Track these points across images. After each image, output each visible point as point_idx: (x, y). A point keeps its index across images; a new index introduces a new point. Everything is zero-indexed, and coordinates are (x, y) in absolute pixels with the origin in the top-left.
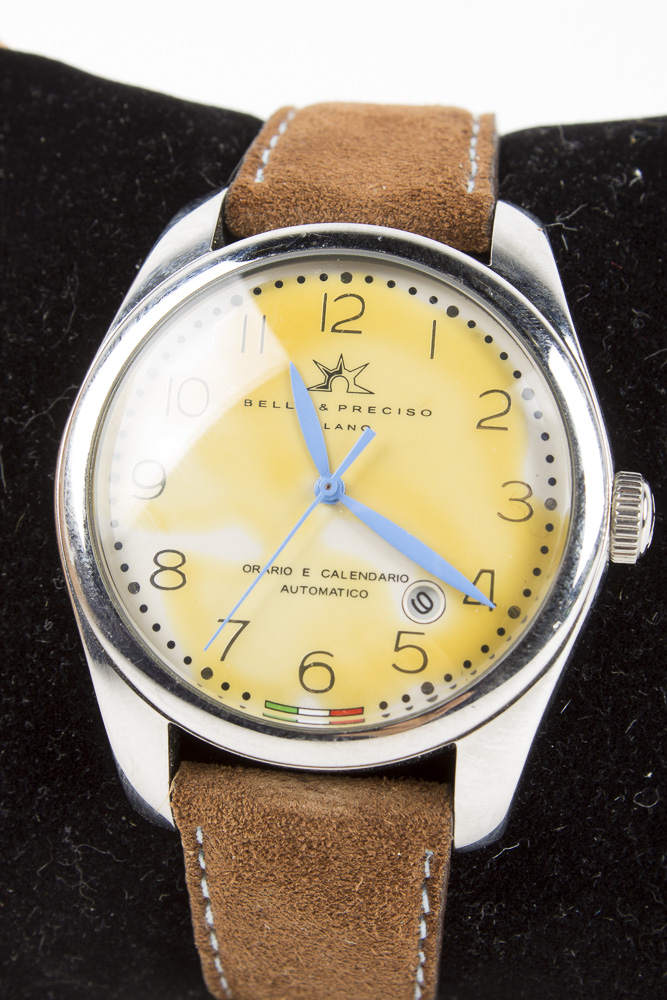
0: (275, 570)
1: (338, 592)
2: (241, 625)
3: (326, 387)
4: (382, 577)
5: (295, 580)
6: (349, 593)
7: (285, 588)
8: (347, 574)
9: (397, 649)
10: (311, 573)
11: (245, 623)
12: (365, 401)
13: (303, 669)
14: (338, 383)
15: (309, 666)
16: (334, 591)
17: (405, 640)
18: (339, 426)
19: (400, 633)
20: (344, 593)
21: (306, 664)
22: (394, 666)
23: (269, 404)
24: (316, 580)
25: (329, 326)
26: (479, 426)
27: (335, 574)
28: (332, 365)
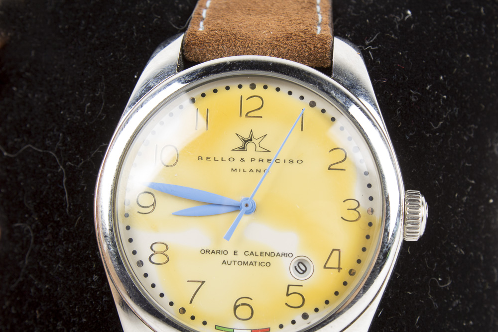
0: (219, 252)
1: (254, 263)
2: (200, 283)
3: (244, 148)
4: (278, 254)
5: (230, 257)
6: (260, 264)
7: (224, 262)
8: (258, 254)
9: (288, 295)
10: (238, 253)
11: (203, 282)
12: (265, 156)
13: (236, 307)
14: (250, 146)
15: (239, 305)
16: (251, 263)
17: (292, 290)
18: (251, 170)
19: (289, 286)
20: (257, 264)
21: (237, 304)
22: (286, 304)
23: (212, 159)
24: (241, 257)
25: (244, 114)
26: (329, 169)
27: (252, 253)
28: (246, 136)
